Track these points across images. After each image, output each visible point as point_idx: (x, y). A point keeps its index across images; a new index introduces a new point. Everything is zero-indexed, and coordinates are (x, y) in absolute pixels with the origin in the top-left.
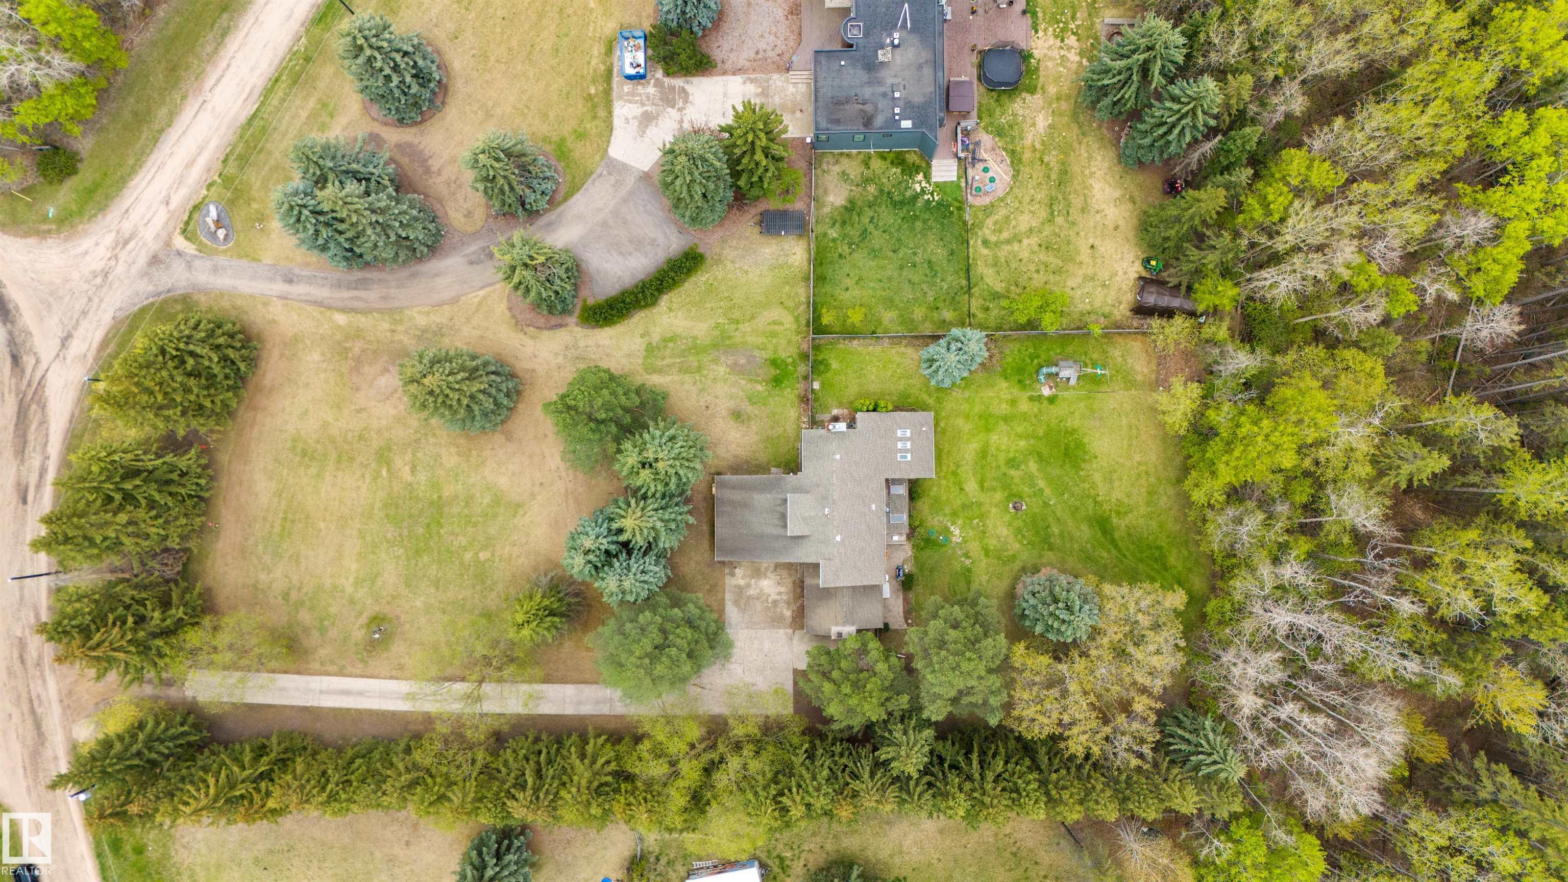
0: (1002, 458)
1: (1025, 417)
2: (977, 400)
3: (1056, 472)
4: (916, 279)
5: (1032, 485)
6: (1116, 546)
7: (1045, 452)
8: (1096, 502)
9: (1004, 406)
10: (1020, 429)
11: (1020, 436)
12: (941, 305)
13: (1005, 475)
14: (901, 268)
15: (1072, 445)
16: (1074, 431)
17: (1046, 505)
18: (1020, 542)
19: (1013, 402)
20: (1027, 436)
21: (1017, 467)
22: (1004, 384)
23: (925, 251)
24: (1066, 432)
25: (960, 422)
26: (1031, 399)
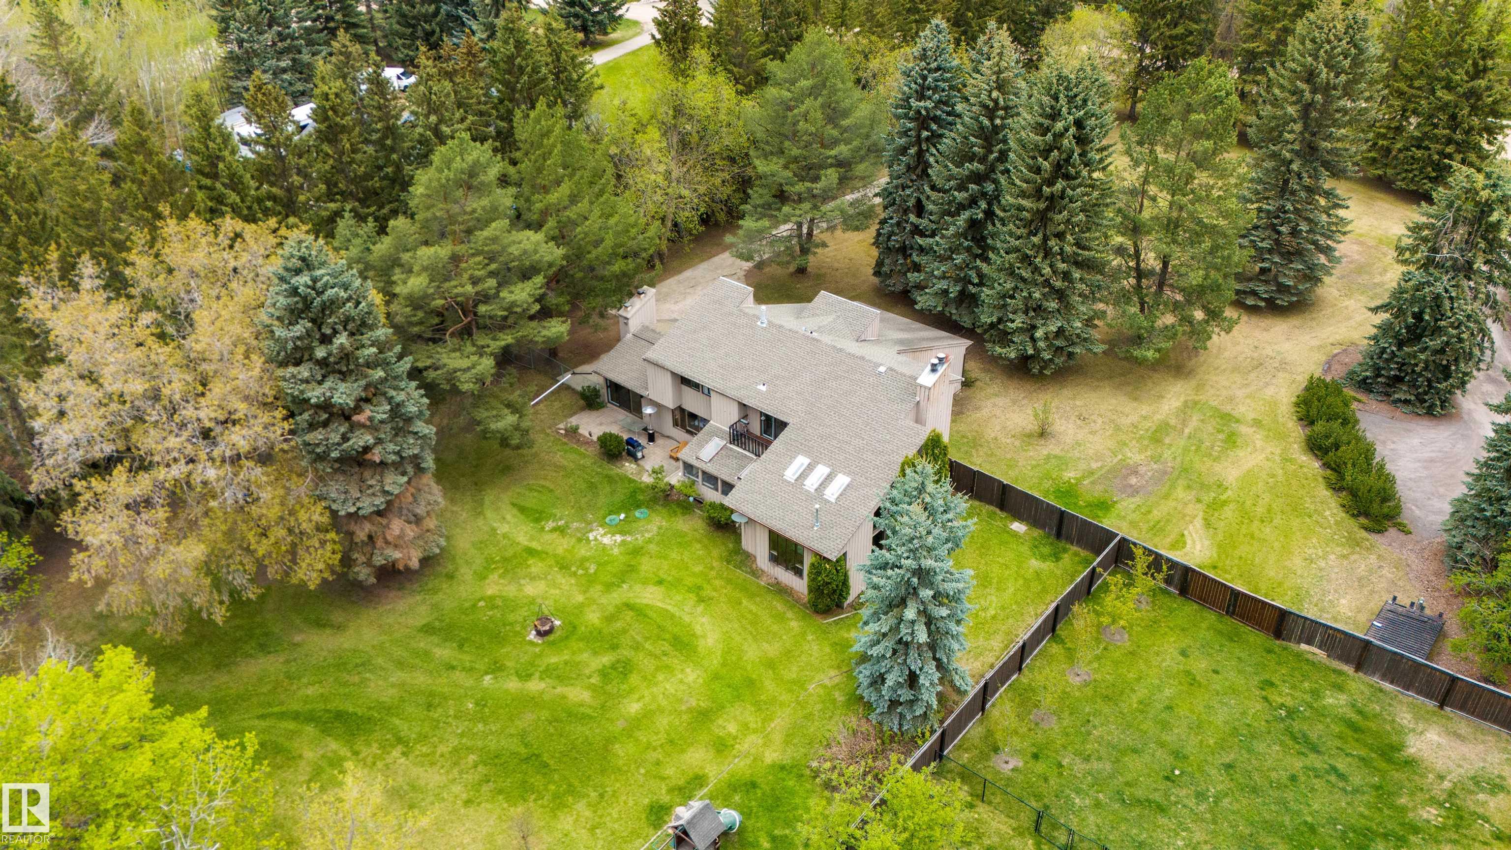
0: (646, 663)
1: (675, 744)
2: (785, 697)
3: (527, 720)
4: (1134, 765)
5: (548, 673)
6: (296, 716)
7: (579, 730)
8: (400, 740)
9: (732, 728)
10: (663, 722)
11: (647, 715)
12: (1040, 767)
13: (614, 647)
14: (1178, 755)
15: (537, 780)
16: (558, 804)
17: (497, 668)
18: (492, 598)
19: (721, 747)
20: (635, 725)
21: (604, 674)
22: (771, 756)
23: (1198, 818)
24: (571, 790)
25: (772, 650)
26: (699, 780)
